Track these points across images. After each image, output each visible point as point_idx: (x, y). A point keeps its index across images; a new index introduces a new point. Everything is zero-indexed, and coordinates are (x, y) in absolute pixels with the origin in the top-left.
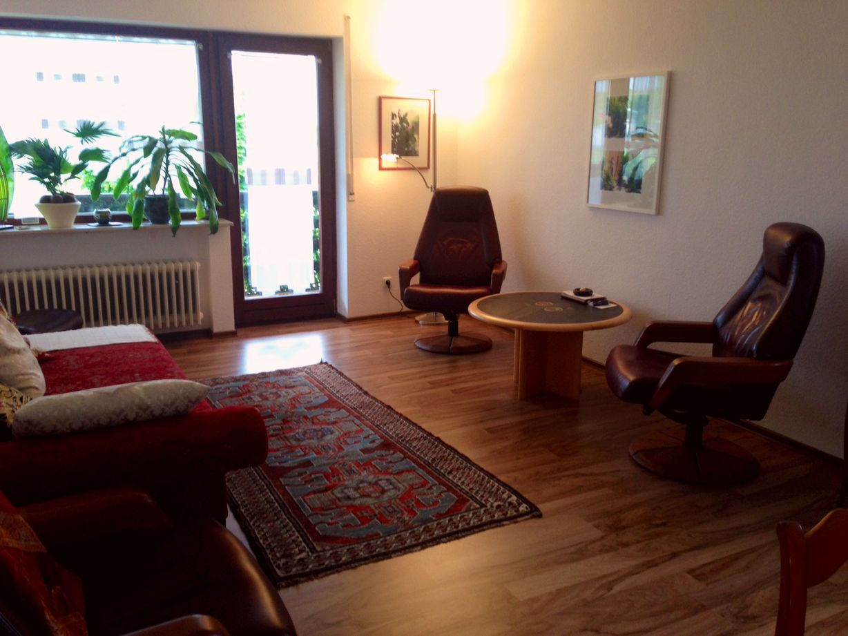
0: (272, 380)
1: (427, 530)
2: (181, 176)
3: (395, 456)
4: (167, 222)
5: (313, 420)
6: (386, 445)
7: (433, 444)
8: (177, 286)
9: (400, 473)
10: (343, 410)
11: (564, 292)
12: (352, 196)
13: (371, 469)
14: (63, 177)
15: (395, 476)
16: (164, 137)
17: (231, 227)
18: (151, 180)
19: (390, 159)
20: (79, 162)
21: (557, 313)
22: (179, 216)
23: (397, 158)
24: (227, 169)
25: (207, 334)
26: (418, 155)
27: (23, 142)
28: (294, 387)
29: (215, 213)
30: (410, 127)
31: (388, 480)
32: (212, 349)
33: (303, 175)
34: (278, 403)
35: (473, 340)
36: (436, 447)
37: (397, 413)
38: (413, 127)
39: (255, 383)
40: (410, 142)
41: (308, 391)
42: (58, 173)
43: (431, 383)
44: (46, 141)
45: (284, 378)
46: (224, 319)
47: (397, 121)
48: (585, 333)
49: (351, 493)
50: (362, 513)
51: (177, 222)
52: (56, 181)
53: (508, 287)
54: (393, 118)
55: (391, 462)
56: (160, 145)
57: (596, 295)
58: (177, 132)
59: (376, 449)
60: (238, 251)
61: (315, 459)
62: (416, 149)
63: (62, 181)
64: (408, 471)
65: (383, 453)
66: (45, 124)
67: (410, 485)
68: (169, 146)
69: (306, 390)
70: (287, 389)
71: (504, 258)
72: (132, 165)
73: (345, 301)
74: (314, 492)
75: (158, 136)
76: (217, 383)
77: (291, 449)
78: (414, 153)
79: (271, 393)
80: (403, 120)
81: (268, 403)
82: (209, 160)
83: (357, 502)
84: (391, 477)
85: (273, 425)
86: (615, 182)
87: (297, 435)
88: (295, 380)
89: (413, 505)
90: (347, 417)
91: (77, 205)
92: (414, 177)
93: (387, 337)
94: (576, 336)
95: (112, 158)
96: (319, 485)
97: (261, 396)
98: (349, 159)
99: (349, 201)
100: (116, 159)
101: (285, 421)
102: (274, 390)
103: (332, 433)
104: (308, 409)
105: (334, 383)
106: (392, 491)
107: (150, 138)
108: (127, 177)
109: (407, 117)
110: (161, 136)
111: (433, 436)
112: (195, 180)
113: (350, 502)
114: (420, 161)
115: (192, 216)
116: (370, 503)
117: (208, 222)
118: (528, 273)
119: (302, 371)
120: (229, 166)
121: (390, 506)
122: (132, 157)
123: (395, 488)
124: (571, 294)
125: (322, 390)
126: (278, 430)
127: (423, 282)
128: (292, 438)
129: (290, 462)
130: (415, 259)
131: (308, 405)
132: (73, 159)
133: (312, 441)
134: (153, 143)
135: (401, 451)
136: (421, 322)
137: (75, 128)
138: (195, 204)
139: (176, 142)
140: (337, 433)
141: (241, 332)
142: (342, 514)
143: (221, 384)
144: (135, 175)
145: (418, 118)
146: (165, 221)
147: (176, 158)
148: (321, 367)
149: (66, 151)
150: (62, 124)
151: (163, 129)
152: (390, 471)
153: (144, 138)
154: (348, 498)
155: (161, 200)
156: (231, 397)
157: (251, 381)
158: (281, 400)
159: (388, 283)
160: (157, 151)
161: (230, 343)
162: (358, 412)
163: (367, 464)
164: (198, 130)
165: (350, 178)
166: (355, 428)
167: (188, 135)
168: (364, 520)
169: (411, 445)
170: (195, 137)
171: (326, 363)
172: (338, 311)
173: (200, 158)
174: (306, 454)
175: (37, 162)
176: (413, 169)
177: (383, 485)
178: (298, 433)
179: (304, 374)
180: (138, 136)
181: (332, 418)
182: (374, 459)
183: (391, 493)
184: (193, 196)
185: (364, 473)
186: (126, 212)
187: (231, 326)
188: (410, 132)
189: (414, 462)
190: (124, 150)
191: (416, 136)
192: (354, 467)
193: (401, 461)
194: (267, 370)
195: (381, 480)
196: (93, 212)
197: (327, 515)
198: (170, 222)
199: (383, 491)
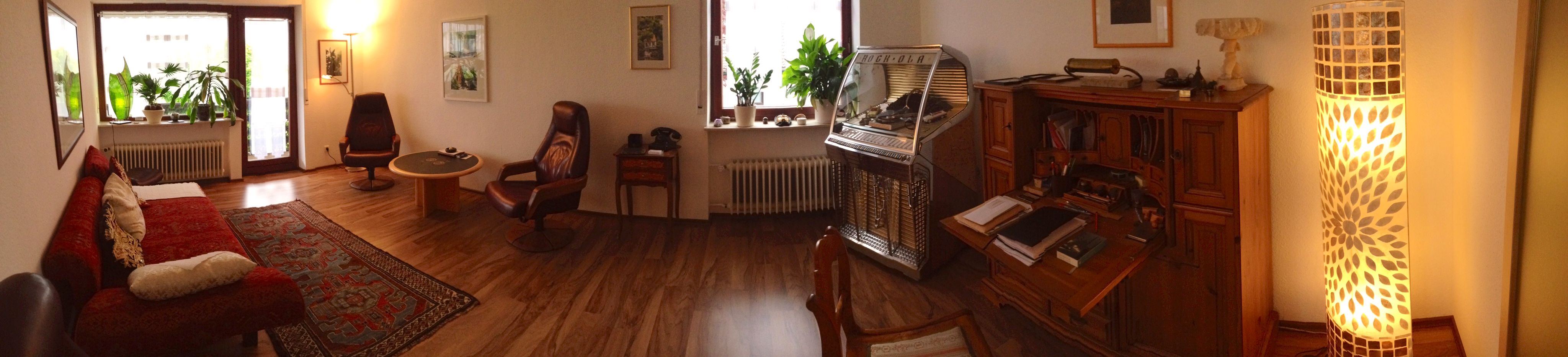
0: (269, 212)
1: (407, 332)
2: (216, 93)
3: (363, 269)
4: (208, 120)
5: (300, 242)
6: (355, 261)
7: (386, 258)
8: (212, 155)
9: (371, 283)
10: (319, 234)
11: (440, 151)
12: (307, 102)
13: (351, 282)
14: (157, 95)
15: (368, 286)
16: (209, 71)
17: (242, 122)
18: (200, 97)
19: (326, 78)
20: (164, 87)
21: (441, 165)
22: (215, 116)
23: (331, 77)
24: (240, 89)
25: (227, 180)
26: (341, 75)
27: (138, 76)
28: (282, 217)
29: (234, 114)
30: (337, 58)
31: (365, 290)
32: (228, 190)
33: (281, 91)
34: (275, 229)
35: (384, 181)
36: (388, 260)
37: (355, 236)
38: (338, 58)
39: (258, 214)
40: (337, 67)
41: (292, 220)
42: (154, 93)
43: (367, 211)
44: (149, 75)
45: (275, 211)
46: (236, 172)
47: (329, 55)
48: (460, 178)
49: (343, 303)
50: (356, 322)
51: (213, 119)
52: (153, 98)
53: (403, 152)
54: (327, 54)
55: (362, 275)
56: (207, 76)
57: (459, 151)
58: (216, 68)
59: (349, 264)
60: (245, 132)
61: (310, 273)
62: (340, 71)
63: (156, 98)
64: (376, 281)
65: (355, 267)
66: (149, 65)
67: (380, 293)
68: (211, 76)
69: (290, 219)
70: (279, 219)
71: (397, 132)
72: (191, 88)
73: (304, 160)
74: (319, 302)
75: (205, 70)
76: (236, 213)
77: (291, 265)
78: (339, 74)
79: (270, 221)
80: (333, 54)
81: (268, 229)
82: (231, 83)
83: (349, 311)
84: (365, 287)
85: (274, 245)
86: (459, 84)
87: (292, 254)
88: (282, 212)
89: (389, 311)
90: (323, 239)
91: (163, 111)
92: (341, 88)
93: (331, 181)
94: (456, 179)
95: (182, 85)
96: (319, 296)
97: (263, 223)
98: (306, 82)
99: (305, 105)
100: (184, 85)
101: (282, 243)
102: (271, 219)
103: (316, 252)
104: (295, 233)
105: (308, 215)
106: (370, 299)
107: (202, 72)
108: (188, 95)
109: (335, 52)
110: (207, 70)
111: (383, 251)
112: (224, 96)
113: (345, 311)
114: (342, 78)
115: (221, 116)
116: (359, 311)
117: (230, 119)
118: (412, 142)
119: (286, 206)
120: (242, 86)
121: (373, 313)
122: (192, 83)
123: (372, 297)
124: (444, 151)
125: (301, 220)
126: (279, 249)
127: (352, 151)
128: (290, 256)
129: (292, 275)
130: (346, 136)
131: (295, 231)
132: (162, 85)
133: (304, 258)
134: (203, 74)
135: (367, 266)
136: (349, 171)
137: (164, 68)
138: (223, 109)
139: (215, 74)
140: (320, 252)
141: (246, 179)
142: (343, 322)
143: (239, 213)
144: (193, 93)
145: (341, 52)
146: (207, 119)
147: (215, 83)
148: (297, 203)
149: (158, 81)
150: (157, 65)
151: (208, 66)
152: (364, 282)
153: (198, 72)
154: (342, 307)
155: (206, 107)
156: (246, 223)
157: (257, 213)
158: (276, 226)
159: (327, 149)
160: (205, 79)
161: (239, 186)
162: (330, 235)
163: (346, 278)
164: (226, 66)
165: (305, 91)
166: (331, 248)
167: (220, 69)
168: (360, 327)
169: (370, 259)
170: (224, 70)
171: (299, 200)
172: (300, 166)
173: (226, 82)
174: (302, 269)
175: (145, 87)
176: (340, 83)
177: (363, 295)
178: (292, 252)
179: (288, 208)
180: (195, 71)
181: (313, 240)
182: (349, 273)
183: (370, 302)
184: (222, 104)
185: (347, 285)
186: (186, 114)
187: (240, 176)
188: (337, 61)
189: (379, 274)
190: (187, 80)
191: (340, 63)
192: (340, 281)
193: (368, 273)
194: (264, 206)
195: (360, 291)
196: (170, 114)
197: (332, 323)
198: (210, 120)
199: (365, 300)
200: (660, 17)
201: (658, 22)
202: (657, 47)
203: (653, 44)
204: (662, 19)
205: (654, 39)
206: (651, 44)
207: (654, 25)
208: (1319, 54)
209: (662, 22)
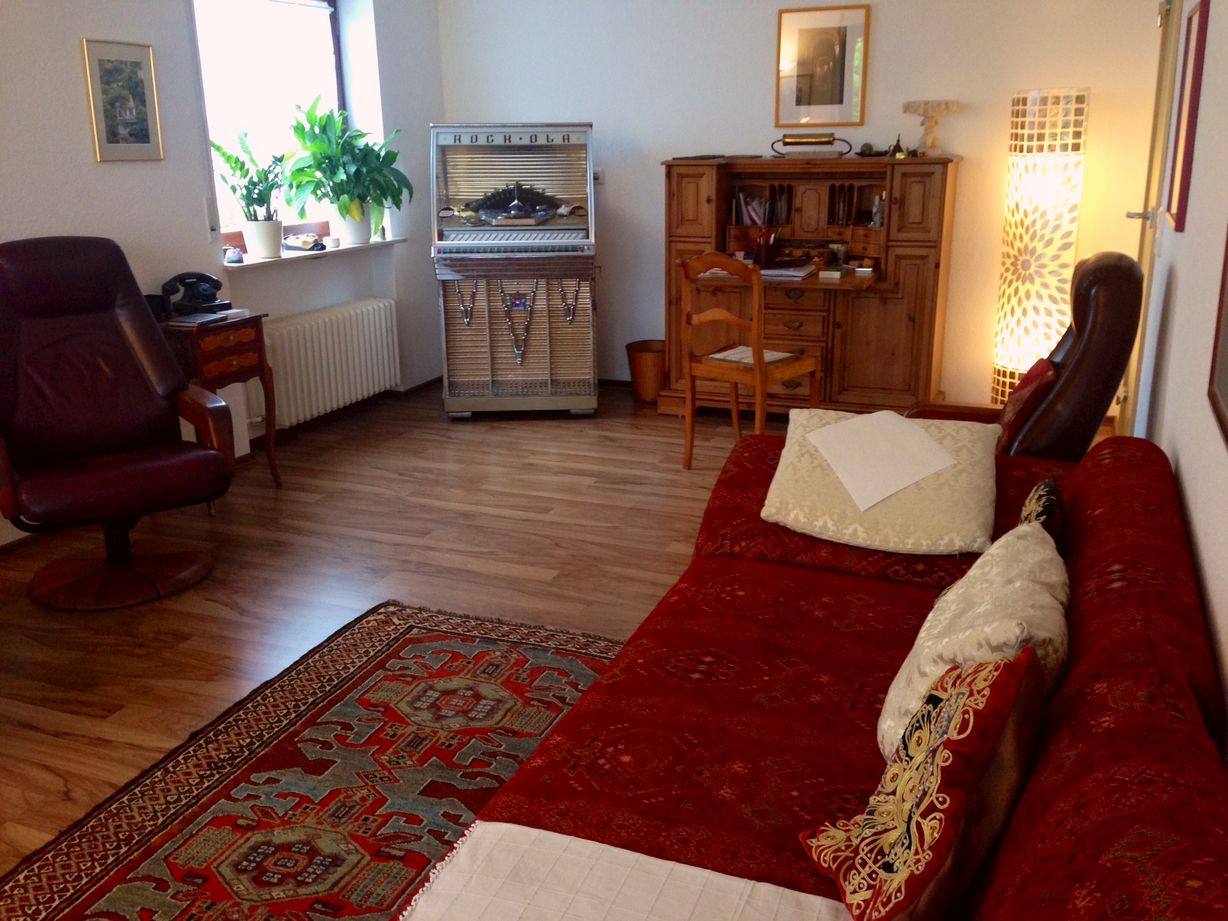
200: (137, 65)
201: (136, 73)
202: (137, 118)
203: (131, 113)
204: (140, 68)
205: (131, 104)
206: (128, 113)
207: (130, 78)
208: (1015, 125)
209: (141, 74)
